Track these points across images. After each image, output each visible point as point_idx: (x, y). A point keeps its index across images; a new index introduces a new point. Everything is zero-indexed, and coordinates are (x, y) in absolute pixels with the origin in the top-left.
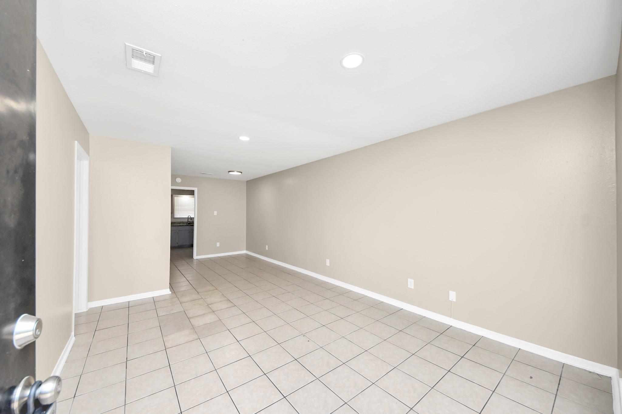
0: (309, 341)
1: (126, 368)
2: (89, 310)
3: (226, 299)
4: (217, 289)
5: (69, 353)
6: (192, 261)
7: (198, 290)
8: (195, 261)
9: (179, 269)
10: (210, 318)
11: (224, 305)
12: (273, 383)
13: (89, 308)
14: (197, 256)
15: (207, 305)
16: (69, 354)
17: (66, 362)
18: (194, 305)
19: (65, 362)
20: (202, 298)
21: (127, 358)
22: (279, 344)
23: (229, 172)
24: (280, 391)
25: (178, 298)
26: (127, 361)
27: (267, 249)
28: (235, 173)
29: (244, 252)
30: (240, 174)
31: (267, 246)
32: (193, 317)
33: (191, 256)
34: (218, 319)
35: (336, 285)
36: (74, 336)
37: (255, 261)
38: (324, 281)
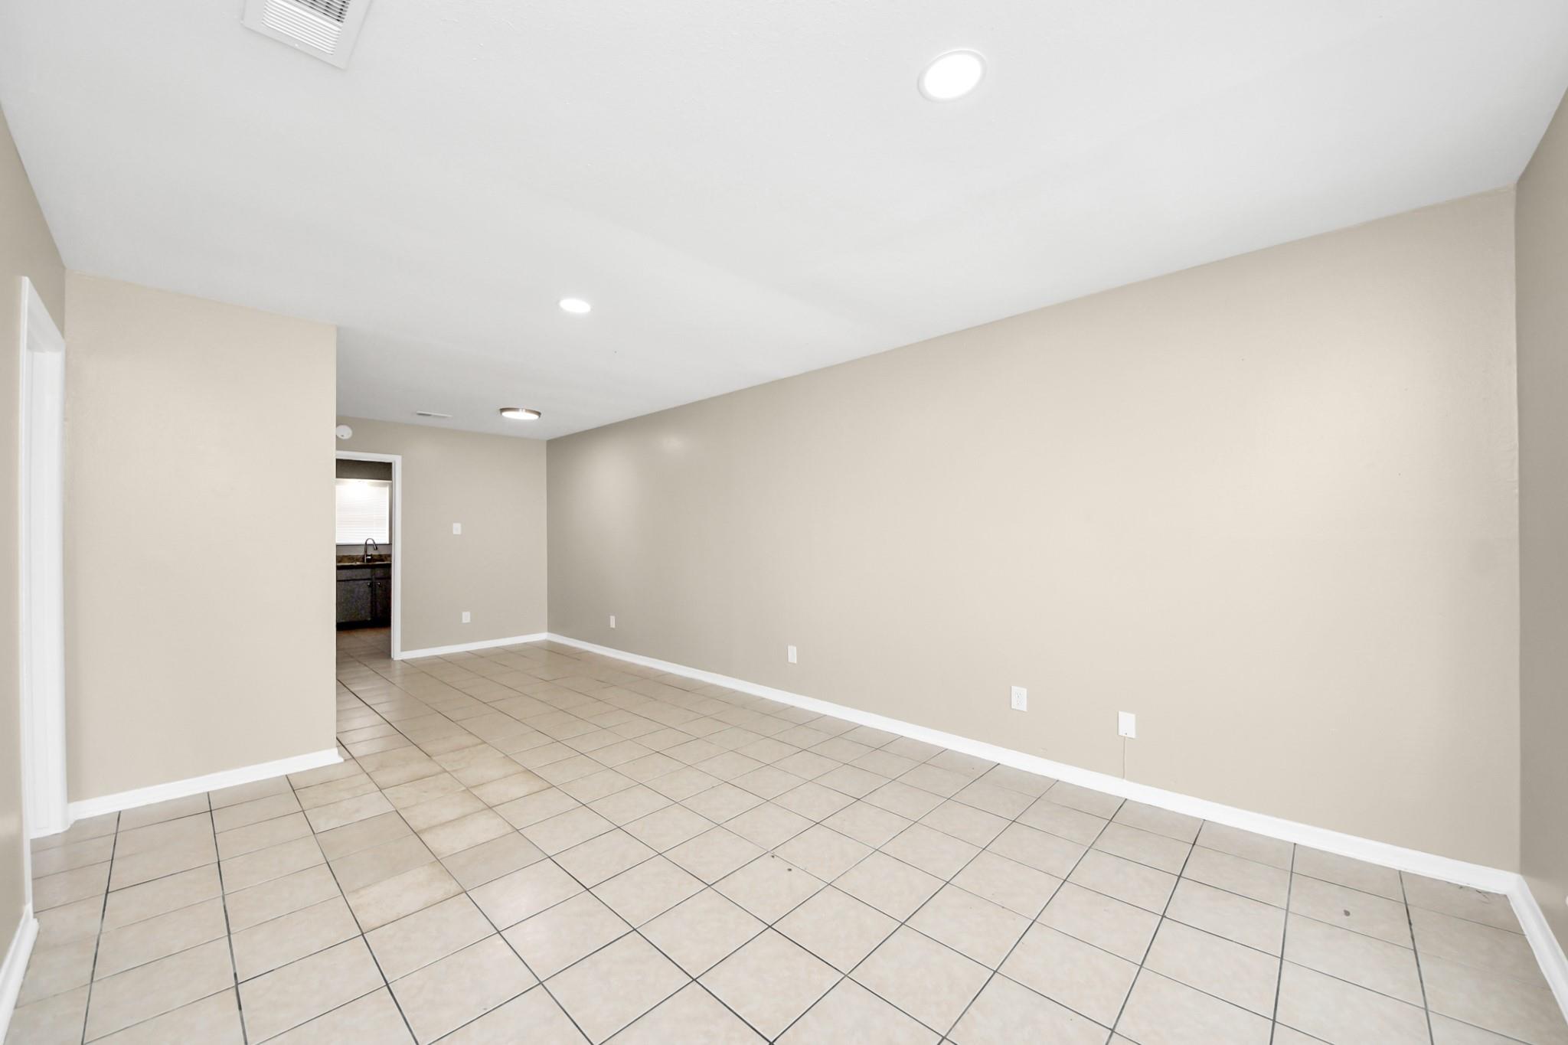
0: (790, 870)
1: (240, 1008)
2: (72, 826)
3: (521, 769)
4: (485, 743)
5: (23, 975)
6: (390, 667)
7: (429, 749)
8: (398, 666)
9: (352, 690)
10: (484, 829)
11: (518, 788)
12: (725, 1005)
13: (72, 822)
14: (402, 650)
15: (464, 788)
16: (24, 978)
17: (16, 1007)
18: (425, 792)
19: (13, 1007)
20: (446, 771)
21: (235, 975)
22: (709, 886)
23: (503, 410)
24: (754, 1027)
25: (367, 774)
26: (237, 984)
27: (613, 625)
28: (521, 416)
29: (543, 636)
30: (535, 417)
31: (613, 619)
32: (430, 828)
33: (386, 653)
34: (509, 829)
35: (817, 713)
36: (34, 917)
37: (579, 660)
38: (783, 704)
